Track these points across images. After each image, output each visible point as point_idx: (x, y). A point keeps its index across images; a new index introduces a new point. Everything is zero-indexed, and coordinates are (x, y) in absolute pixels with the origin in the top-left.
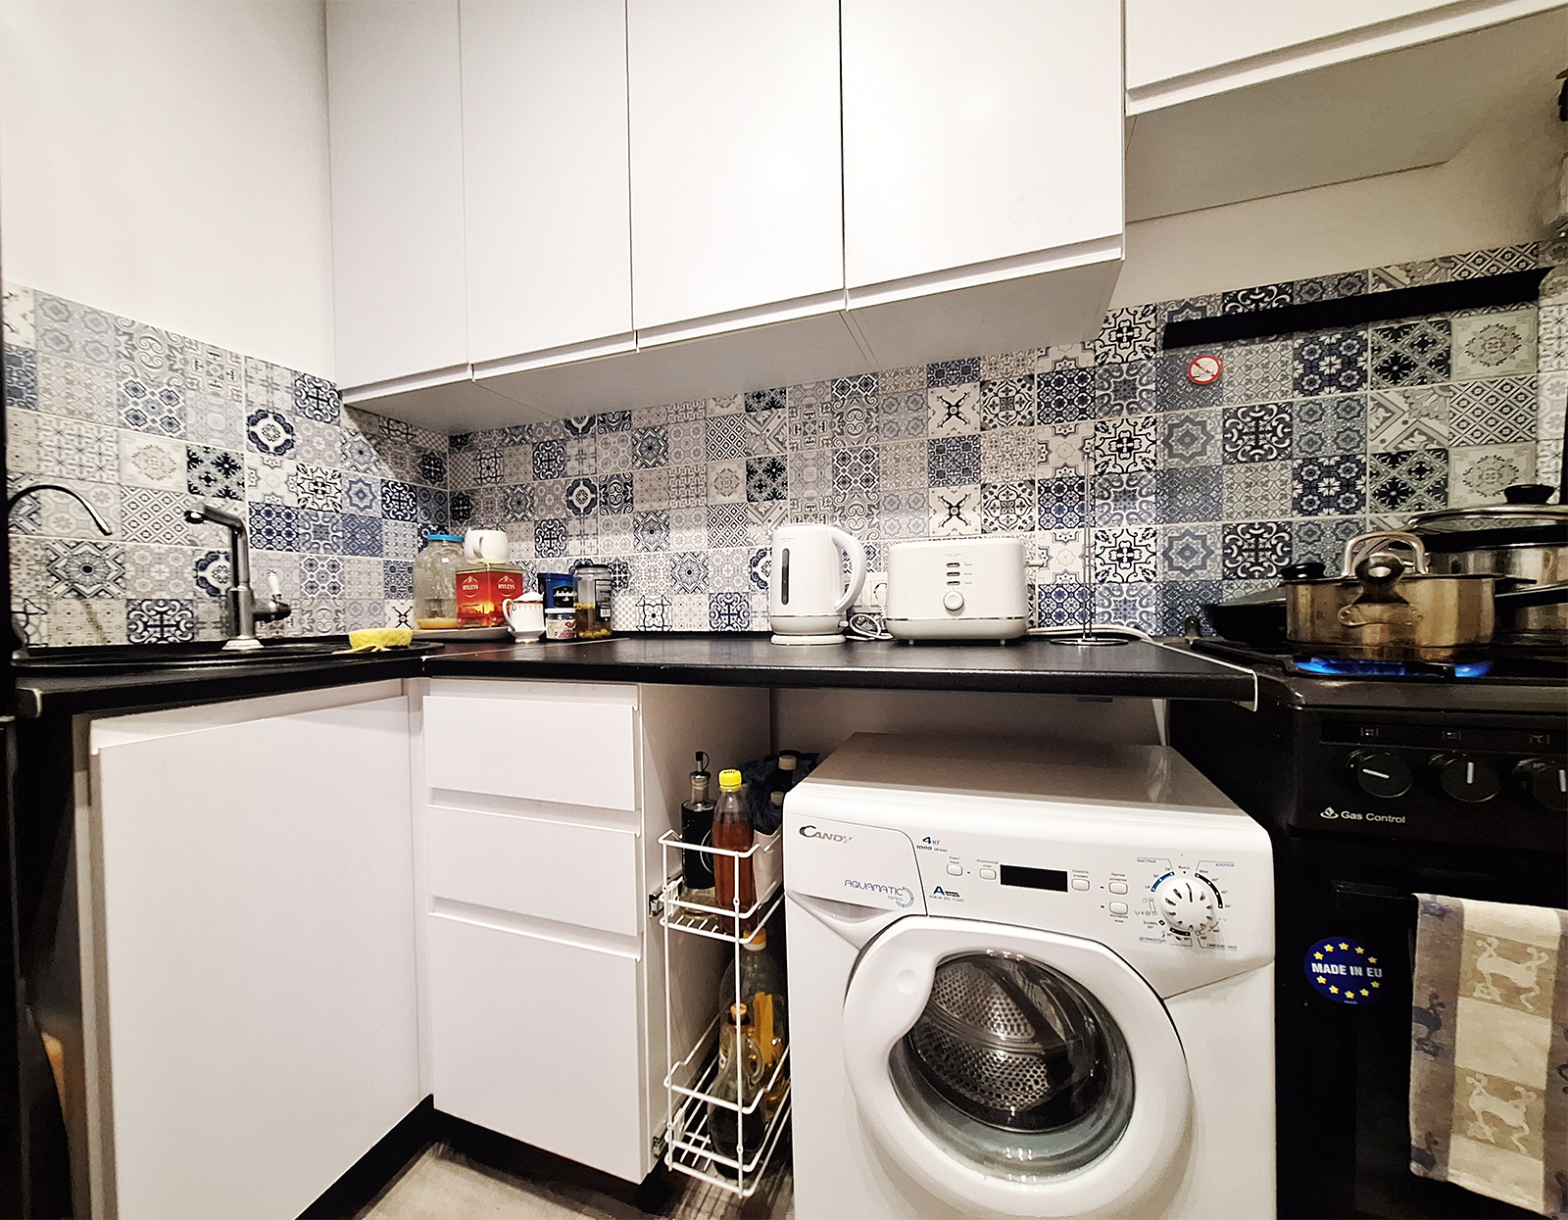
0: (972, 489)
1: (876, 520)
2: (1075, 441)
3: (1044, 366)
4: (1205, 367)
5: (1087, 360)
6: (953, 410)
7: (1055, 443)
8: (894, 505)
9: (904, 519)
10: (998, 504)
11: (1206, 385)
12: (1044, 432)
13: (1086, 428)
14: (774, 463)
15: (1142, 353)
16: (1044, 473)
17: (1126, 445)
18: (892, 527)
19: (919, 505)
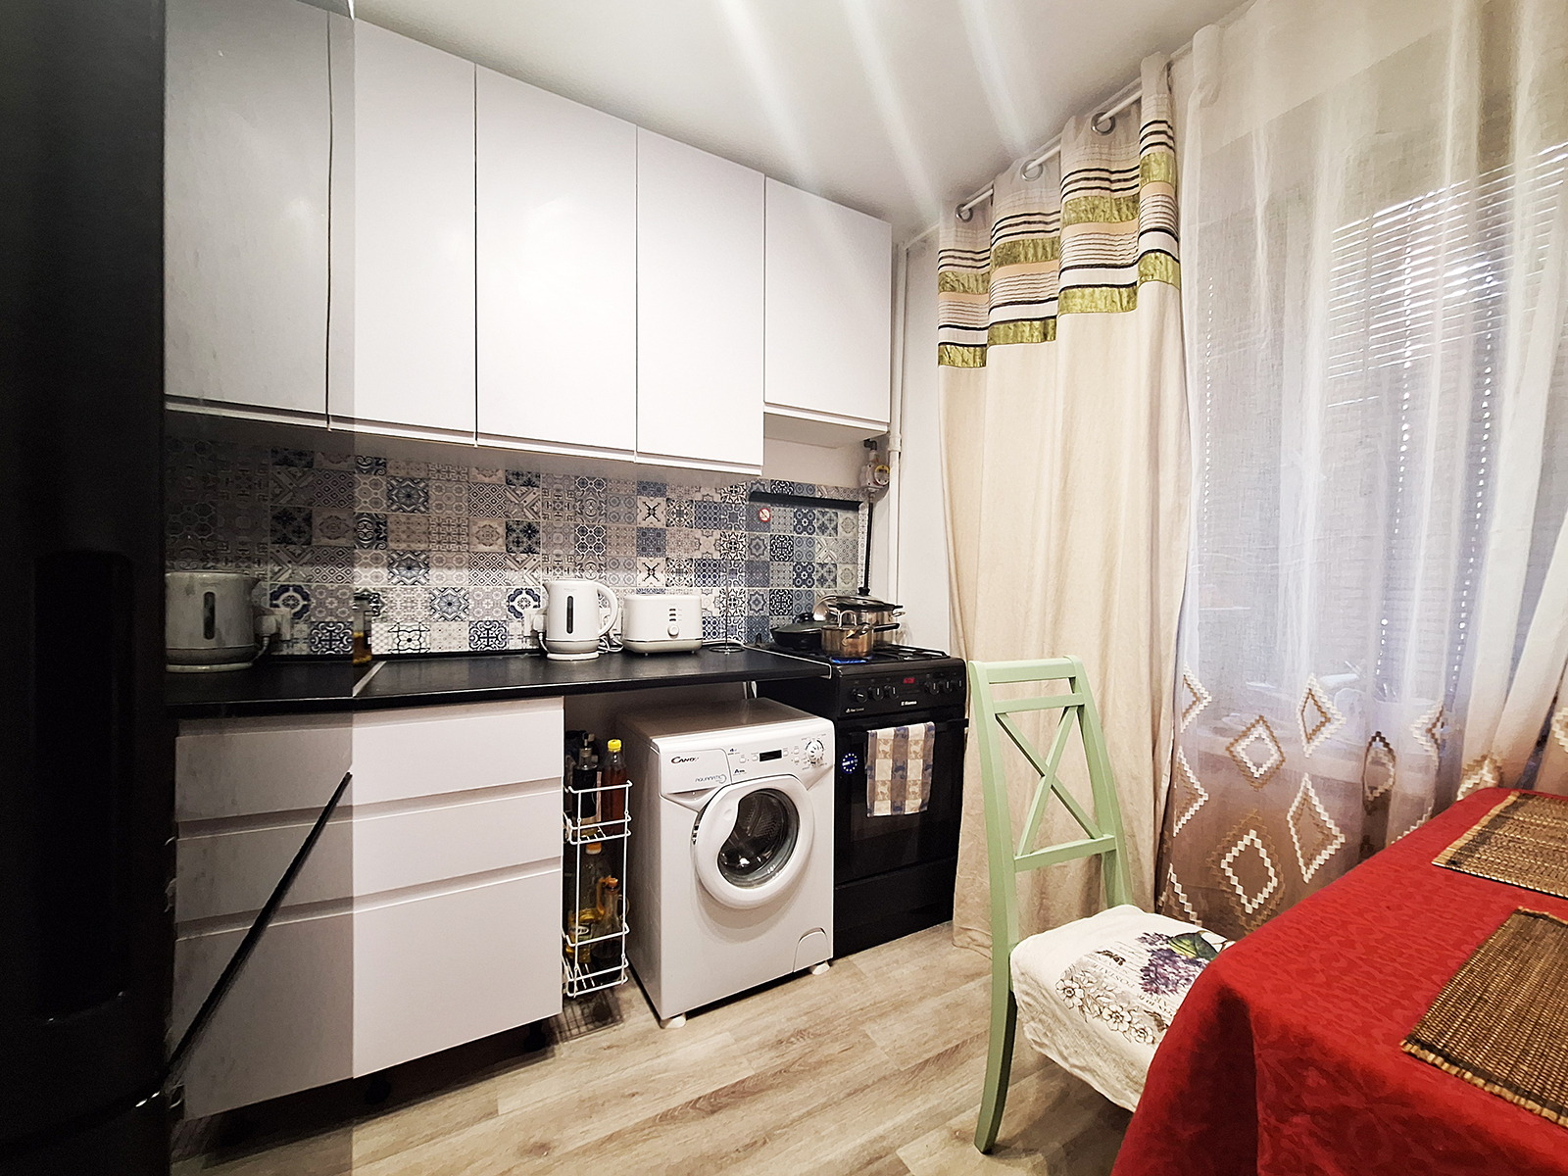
0: (661, 560)
1: (604, 574)
2: (712, 540)
3: (698, 497)
4: (765, 514)
5: (717, 498)
6: (652, 512)
7: (703, 539)
8: (615, 565)
9: (622, 575)
10: (674, 569)
11: (765, 522)
12: (698, 533)
13: (717, 534)
14: (530, 526)
15: (740, 500)
16: (697, 555)
17: (733, 545)
18: (614, 579)
19: (630, 567)
